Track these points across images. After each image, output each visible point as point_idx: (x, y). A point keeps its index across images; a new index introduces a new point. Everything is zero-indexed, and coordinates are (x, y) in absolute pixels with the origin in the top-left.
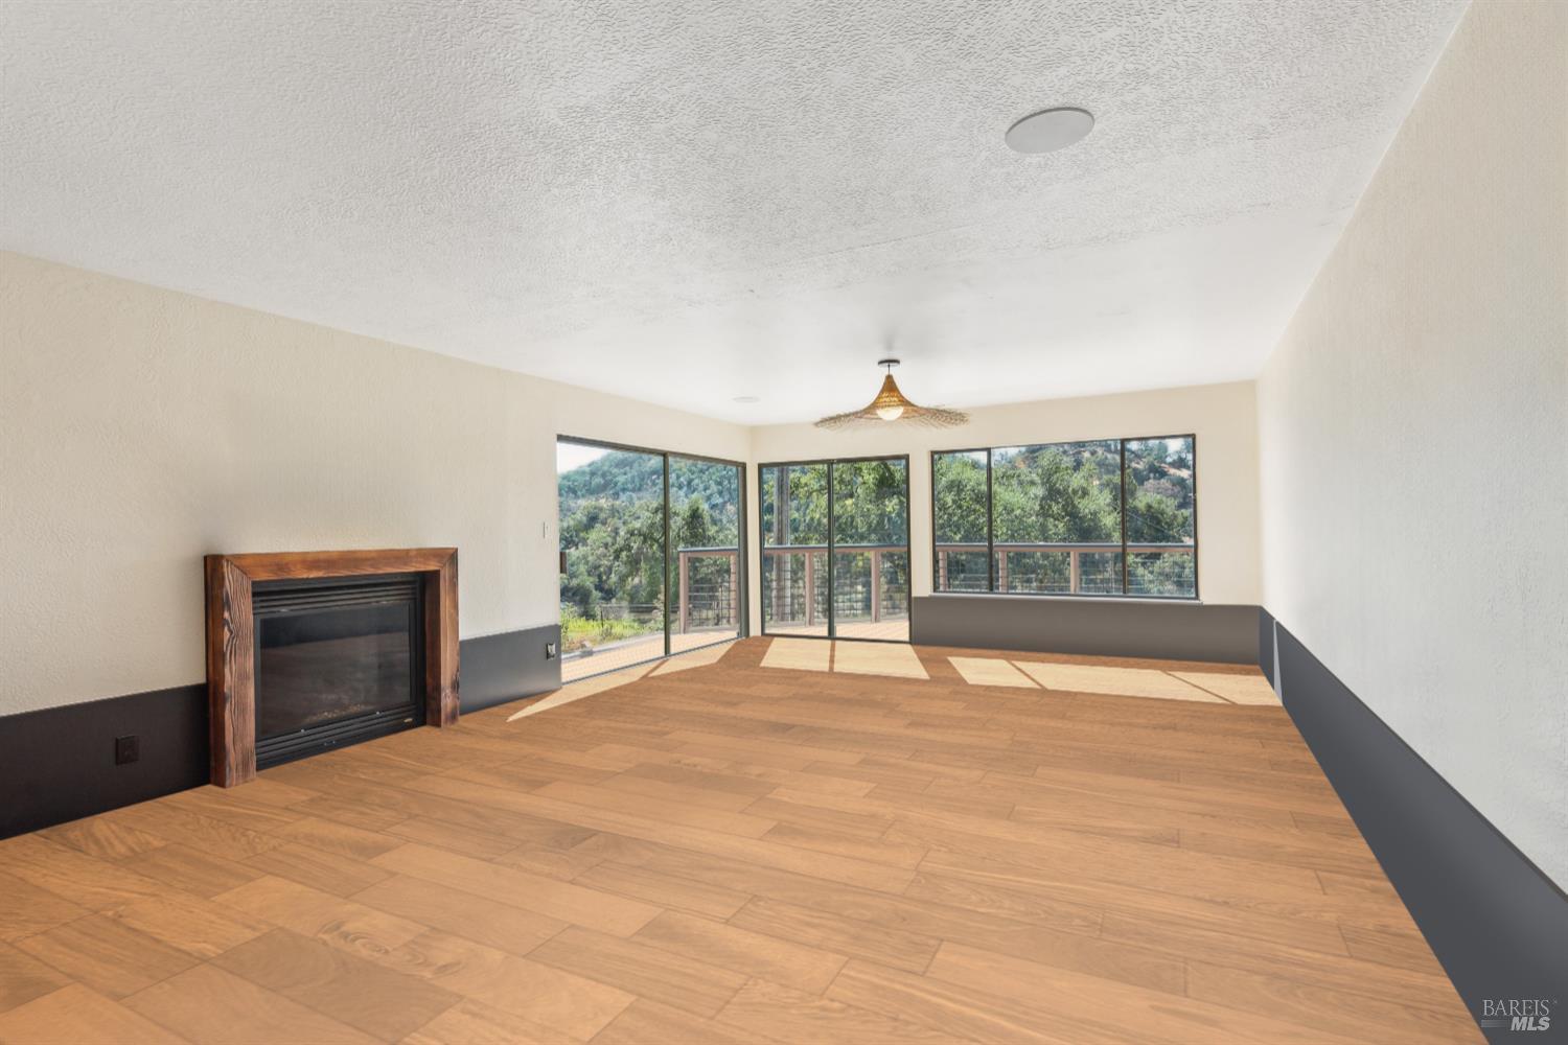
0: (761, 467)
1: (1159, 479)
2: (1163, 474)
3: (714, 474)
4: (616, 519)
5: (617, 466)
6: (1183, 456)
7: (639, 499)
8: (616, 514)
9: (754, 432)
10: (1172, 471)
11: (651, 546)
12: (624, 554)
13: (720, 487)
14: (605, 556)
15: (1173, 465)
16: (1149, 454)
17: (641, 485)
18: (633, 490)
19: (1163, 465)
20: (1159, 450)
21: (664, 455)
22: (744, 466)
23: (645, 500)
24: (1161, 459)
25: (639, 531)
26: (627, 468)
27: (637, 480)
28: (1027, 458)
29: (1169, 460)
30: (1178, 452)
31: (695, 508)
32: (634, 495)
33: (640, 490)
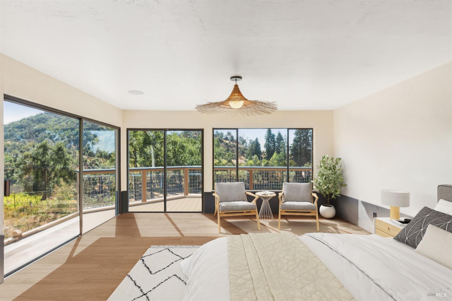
0: (128, 130)
1: (221, 143)
2: (222, 142)
3: (66, 133)
4: (16, 150)
5: (17, 128)
6: (227, 137)
7: (29, 142)
8: (17, 148)
9: (125, 112)
10: (224, 141)
11: (37, 162)
12: (22, 166)
13: (69, 139)
14: (10, 166)
15: (224, 139)
16: (219, 136)
17: (30, 136)
18: (26, 138)
19: (222, 139)
20: (221, 135)
21: (80, 118)
22: (119, 129)
23: (32, 143)
24: (222, 137)
25: (31, 156)
26: (23, 129)
27: (28, 134)
28: (184, 135)
29: (224, 138)
30: (226, 136)
31: (60, 147)
32: (26, 140)
33: (29, 138)
